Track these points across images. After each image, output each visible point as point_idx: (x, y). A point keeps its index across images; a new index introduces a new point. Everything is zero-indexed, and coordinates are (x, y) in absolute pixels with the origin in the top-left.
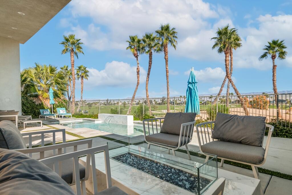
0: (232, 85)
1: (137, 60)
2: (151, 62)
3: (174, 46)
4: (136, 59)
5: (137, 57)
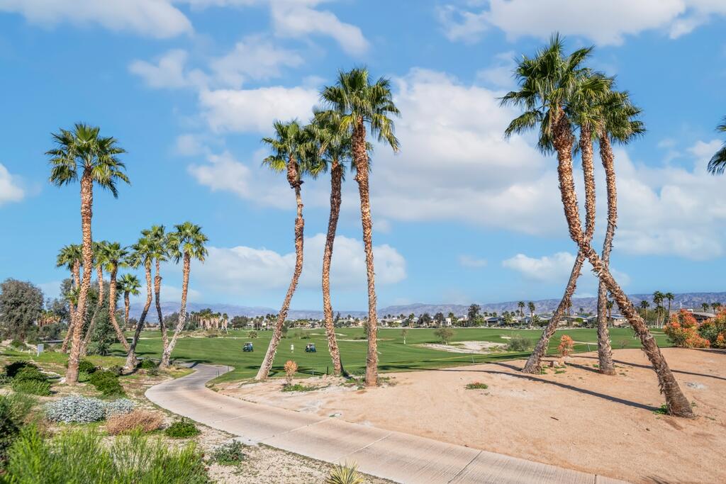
0: (594, 265)
1: (298, 194)
2: (339, 198)
3: (392, 141)
4: (295, 193)
5: (296, 185)
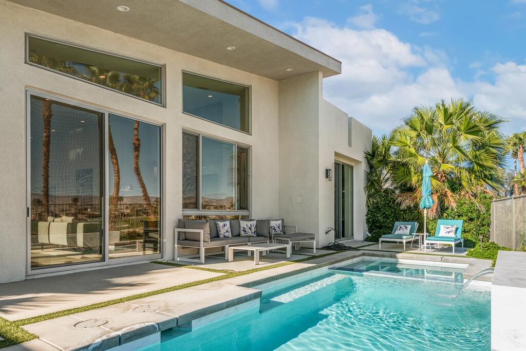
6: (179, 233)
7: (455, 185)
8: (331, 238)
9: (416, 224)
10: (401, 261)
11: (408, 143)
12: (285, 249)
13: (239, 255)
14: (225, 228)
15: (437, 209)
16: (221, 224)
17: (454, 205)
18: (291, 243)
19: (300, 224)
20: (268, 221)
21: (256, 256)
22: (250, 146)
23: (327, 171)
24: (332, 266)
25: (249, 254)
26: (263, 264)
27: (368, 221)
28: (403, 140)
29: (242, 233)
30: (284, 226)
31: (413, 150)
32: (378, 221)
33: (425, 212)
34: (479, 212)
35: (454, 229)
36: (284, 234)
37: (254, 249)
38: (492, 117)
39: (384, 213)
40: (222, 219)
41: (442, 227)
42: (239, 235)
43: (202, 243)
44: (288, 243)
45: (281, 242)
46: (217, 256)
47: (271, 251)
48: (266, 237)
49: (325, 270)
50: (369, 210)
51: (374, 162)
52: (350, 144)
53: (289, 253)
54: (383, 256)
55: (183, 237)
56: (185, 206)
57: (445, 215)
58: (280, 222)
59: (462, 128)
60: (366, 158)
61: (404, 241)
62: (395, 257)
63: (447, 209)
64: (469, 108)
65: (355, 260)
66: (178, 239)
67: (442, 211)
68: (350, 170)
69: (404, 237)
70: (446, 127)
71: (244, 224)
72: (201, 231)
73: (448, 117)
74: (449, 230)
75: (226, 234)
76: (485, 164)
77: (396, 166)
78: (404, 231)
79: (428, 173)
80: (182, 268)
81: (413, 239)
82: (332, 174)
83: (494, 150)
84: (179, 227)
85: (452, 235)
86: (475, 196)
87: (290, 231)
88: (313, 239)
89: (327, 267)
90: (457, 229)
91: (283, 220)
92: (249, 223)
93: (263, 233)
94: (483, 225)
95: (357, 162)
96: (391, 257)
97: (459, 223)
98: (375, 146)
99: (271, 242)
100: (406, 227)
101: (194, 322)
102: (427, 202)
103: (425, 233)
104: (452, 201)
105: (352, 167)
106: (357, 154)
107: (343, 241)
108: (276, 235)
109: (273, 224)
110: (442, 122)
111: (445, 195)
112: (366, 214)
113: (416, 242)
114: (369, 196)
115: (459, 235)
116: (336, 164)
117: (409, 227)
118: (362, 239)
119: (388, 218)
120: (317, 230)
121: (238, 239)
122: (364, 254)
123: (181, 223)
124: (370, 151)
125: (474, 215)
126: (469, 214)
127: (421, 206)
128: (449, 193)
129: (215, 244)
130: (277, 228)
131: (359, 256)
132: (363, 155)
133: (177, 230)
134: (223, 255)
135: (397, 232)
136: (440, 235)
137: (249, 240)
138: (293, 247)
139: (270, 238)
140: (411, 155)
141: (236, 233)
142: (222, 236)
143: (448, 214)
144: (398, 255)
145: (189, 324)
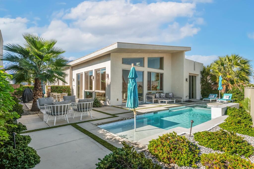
6: (147, 96)
7: (232, 82)
8: (188, 99)
9: (217, 95)
10: (208, 105)
11: (216, 68)
12: (173, 101)
13: (162, 102)
14: (157, 95)
15: (225, 90)
16: (156, 94)
17: (231, 89)
18: (175, 100)
19: (178, 94)
20: (169, 94)
21: (166, 102)
22: (163, 73)
23: (186, 79)
24: (186, 106)
25: (164, 102)
26: (168, 104)
27: (201, 94)
28: (214, 67)
29: (162, 97)
30: (173, 95)
31: (217, 71)
32: (205, 94)
33: (220, 91)
34: (240, 91)
35: (228, 97)
36: (173, 97)
37: (166, 101)
38: (246, 59)
39: (207, 91)
40: (157, 93)
41: (225, 96)
42: (161, 97)
43: (153, 99)
44: (174, 100)
45: (172, 99)
46: (156, 102)
47: (169, 102)
48: (168, 98)
49: (184, 106)
50: (202, 90)
51: (204, 74)
52: (194, 70)
53: (175, 102)
54: (203, 104)
55: (148, 97)
56: (148, 90)
57: (228, 92)
58: (172, 94)
59: (235, 63)
60: (201, 73)
61: (211, 100)
62: (206, 104)
63: (229, 90)
64: (238, 57)
65: (194, 105)
66: (147, 98)
67: (227, 91)
68: (195, 77)
69: (211, 99)
70: (229, 63)
71: (162, 94)
72: (153, 96)
73: (229, 60)
74: (227, 97)
75: (158, 97)
76: (243, 75)
77: (212, 76)
78: (212, 97)
79: (221, 79)
80: (149, 104)
81: (214, 99)
82: (188, 80)
83: (247, 71)
84: (147, 95)
85: (228, 99)
86: (239, 86)
87: (175, 97)
88: (182, 99)
89: (185, 106)
90: (230, 97)
91: (173, 93)
92: (163, 94)
93: (167, 96)
94: (242, 96)
95: (197, 75)
96: (205, 104)
97: (231, 95)
98: (204, 69)
99: (169, 99)
100: (213, 96)
101: (158, 112)
102: (221, 88)
103: (220, 98)
104: (230, 88)
105: (196, 76)
106: (197, 72)
107: (192, 100)
108: (171, 97)
109: (170, 94)
110: (228, 62)
111: (228, 86)
112: (201, 91)
113: (215, 100)
114: (202, 86)
115: (230, 99)
116: (189, 76)
117: (214, 96)
118: (199, 99)
119: (208, 93)
120: (183, 96)
121: (161, 98)
122: (197, 103)
123: (148, 94)
124: (202, 71)
125: (238, 92)
126: (237, 92)
127: (219, 89)
128: (230, 85)
129: (155, 99)
130: (171, 95)
131: (195, 104)
132: (200, 72)
133: (146, 96)
134: (157, 102)
135: (210, 97)
136: (224, 98)
137: (163, 98)
138: (176, 101)
139: (169, 98)
140: (216, 72)
141: (160, 96)
142: (157, 97)
143: (229, 92)
144: (207, 104)
145: (157, 112)
